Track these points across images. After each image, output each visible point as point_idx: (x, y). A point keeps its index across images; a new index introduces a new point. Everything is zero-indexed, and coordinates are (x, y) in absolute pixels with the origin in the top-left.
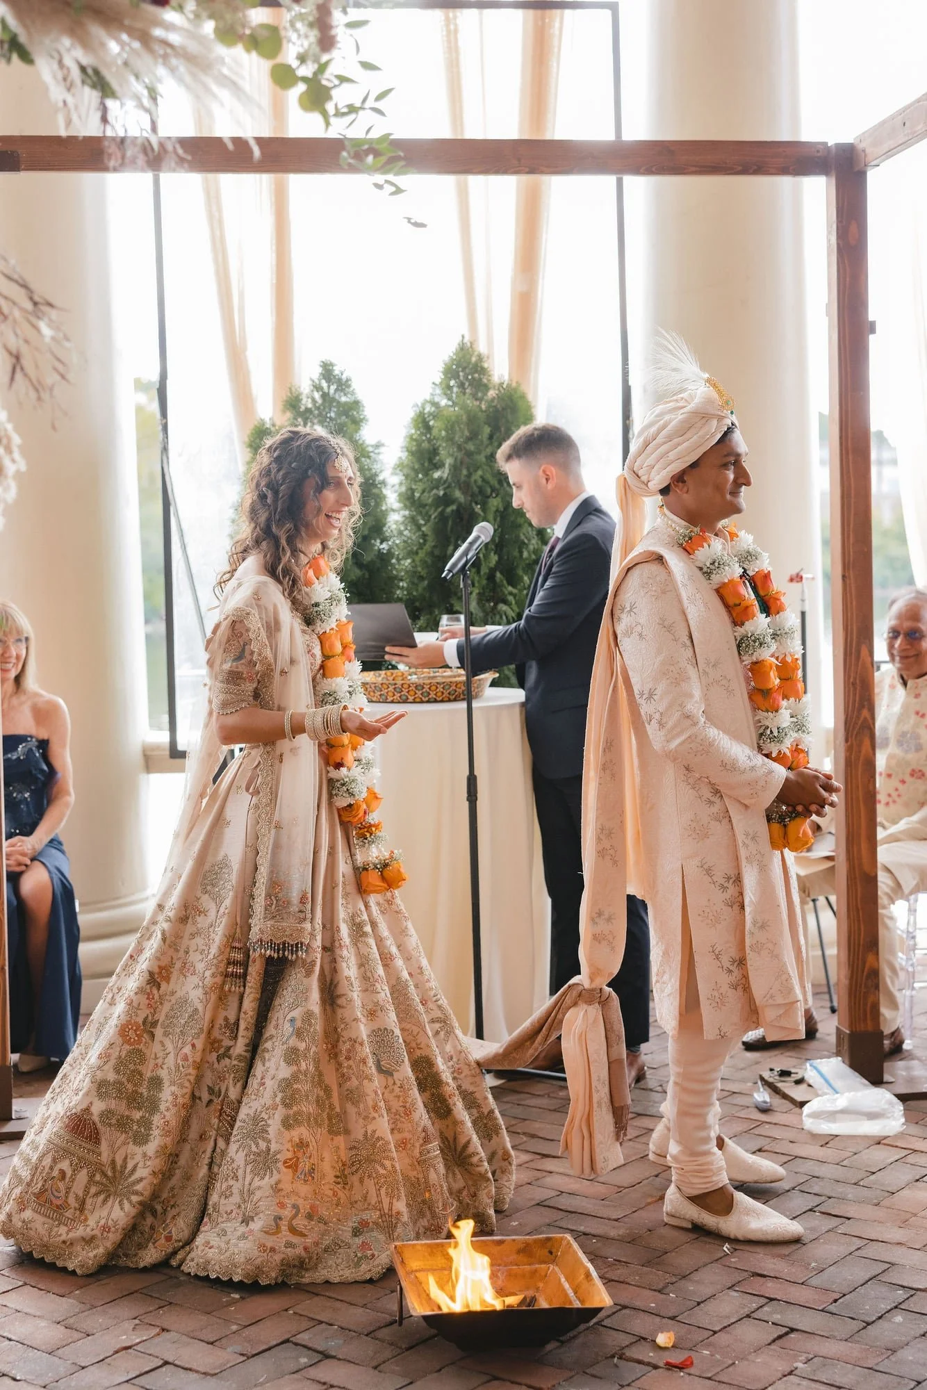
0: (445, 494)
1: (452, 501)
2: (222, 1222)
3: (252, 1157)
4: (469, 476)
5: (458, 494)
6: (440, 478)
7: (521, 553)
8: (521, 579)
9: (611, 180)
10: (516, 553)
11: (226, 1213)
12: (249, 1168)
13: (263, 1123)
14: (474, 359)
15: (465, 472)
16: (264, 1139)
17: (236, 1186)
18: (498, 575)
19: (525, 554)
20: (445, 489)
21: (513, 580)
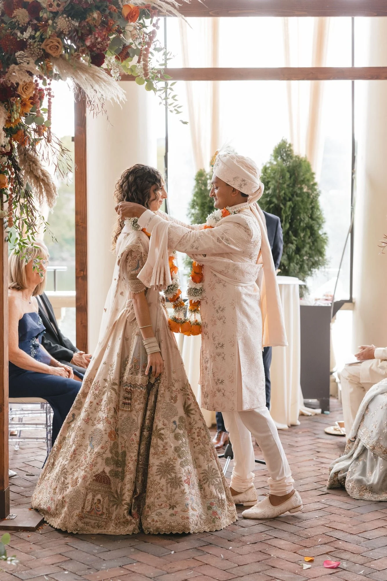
0: (270, 200)
1: (273, 203)
2: (157, 509)
3: (169, 480)
4: (280, 192)
5: (275, 200)
6: (268, 194)
7: (300, 223)
8: (299, 234)
9: (350, 82)
10: (298, 224)
11: (159, 505)
12: (169, 485)
13: (171, 466)
14: (288, 145)
15: (278, 191)
16: (174, 473)
17: (162, 494)
18: (290, 232)
19: (302, 224)
20: (270, 198)
21: (296, 234)
